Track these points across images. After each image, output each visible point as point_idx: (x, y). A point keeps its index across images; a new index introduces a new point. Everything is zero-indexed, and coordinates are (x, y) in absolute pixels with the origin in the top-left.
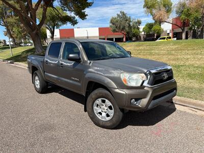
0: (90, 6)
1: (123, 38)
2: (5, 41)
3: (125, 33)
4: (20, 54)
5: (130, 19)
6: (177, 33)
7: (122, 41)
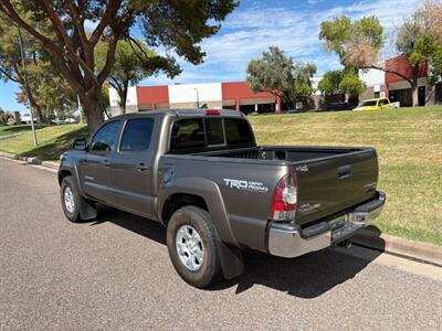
0: (213, 33)
1: (274, 105)
2: (17, 113)
3: (280, 93)
4: (53, 142)
5: (291, 62)
6: (396, 92)
7: (274, 111)
